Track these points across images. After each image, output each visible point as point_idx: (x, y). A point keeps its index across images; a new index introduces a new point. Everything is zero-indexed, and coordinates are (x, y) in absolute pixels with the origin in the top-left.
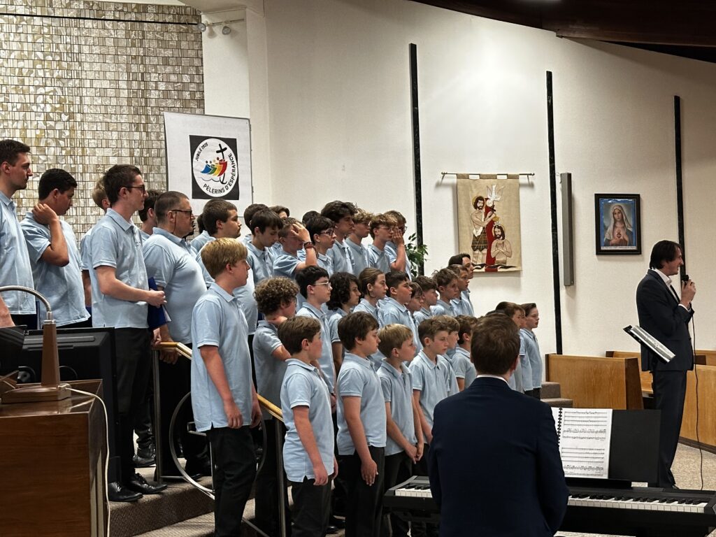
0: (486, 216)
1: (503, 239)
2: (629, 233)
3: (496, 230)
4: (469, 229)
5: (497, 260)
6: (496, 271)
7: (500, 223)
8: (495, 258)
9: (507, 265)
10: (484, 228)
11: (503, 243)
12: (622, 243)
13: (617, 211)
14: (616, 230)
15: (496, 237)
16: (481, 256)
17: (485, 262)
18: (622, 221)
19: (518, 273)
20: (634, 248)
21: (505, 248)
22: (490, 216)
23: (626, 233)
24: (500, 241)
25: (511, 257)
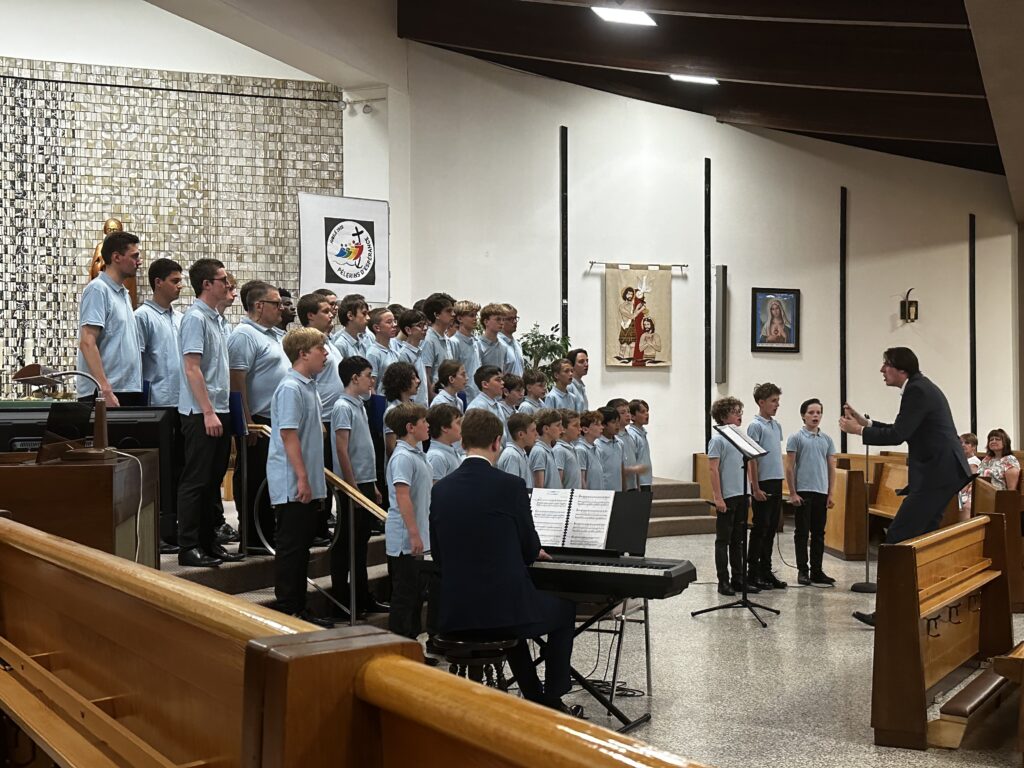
0: (635, 308)
1: (653, 332)
2: (786, 330)
3: (646, 322)
4: (618, 322)
5: (645, 354)
6: (644, 365)
7: (650, 315)
8: (643, 352)
9: (656, 359)
10: (632, 321)
11: (653, 336)
12: (779, 340)
13: (775, 307)
14: (774, 327)
15: (645, 331)
16: (628, 349)
17: (632, 356)
18: (780, 317)
19: (667, 368)
20: (792, 345)
21: (654, 343)
22: (639, 309)
23: (784, 330)
24: (649, 335)
25: (660, 352)
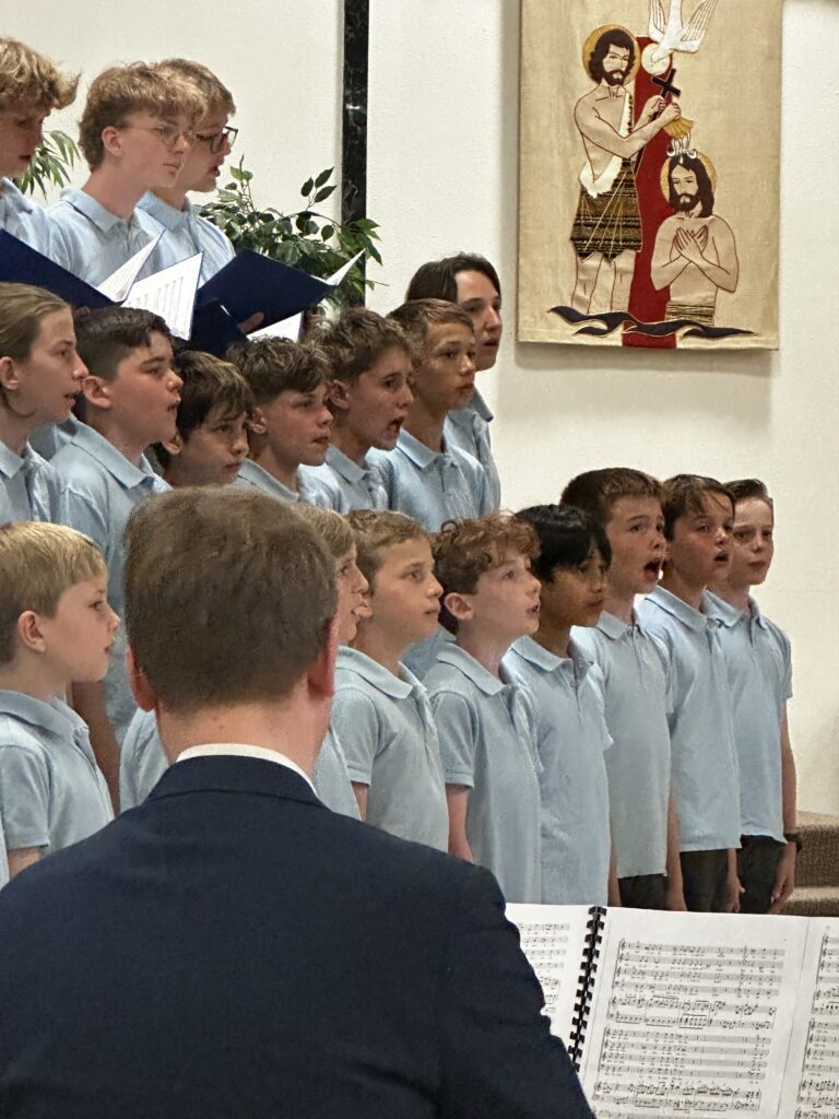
0: (637, 111)
1: (706, 212)
3: (680, 173)
4: (567, 165)
5: (672, 299)
6: (669, 345)
7: (693, 144)
8: (667, 289)
9: (718, 323)
10: (626, 163)
11: (705, 228)
15: (675, 205)
16: (607, 280)
17: (622, 305)
19: (759, 360)
21: (710, 255)
22: (654, 116)
24: (690, 222)
25: (733, 292)
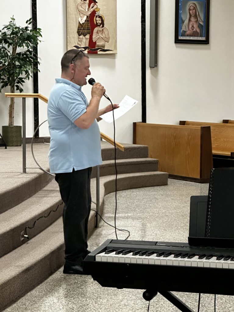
0: (89, 6)
1: (103, 27)
2: (200, 26)
3: (98, 19)
4: (76, 17)
5: (97, 44)
6: (96, 53)
7: (100, 13)
8: (96, 42)
9: (106, 48)
10: (87, 17)
11: (103, 30)
12: (195, 34)
13: (192, 8)
14: (191, 23)
15: (97, 25)
16: (84, 40)
17: (87, 45)
18: (196, 16)
19: (113, 56)
20: (204, 39)
21: (104, 35)
22: (93, 7)
23: (198, 27)
24: (100, 28)
25: (108, 42)
